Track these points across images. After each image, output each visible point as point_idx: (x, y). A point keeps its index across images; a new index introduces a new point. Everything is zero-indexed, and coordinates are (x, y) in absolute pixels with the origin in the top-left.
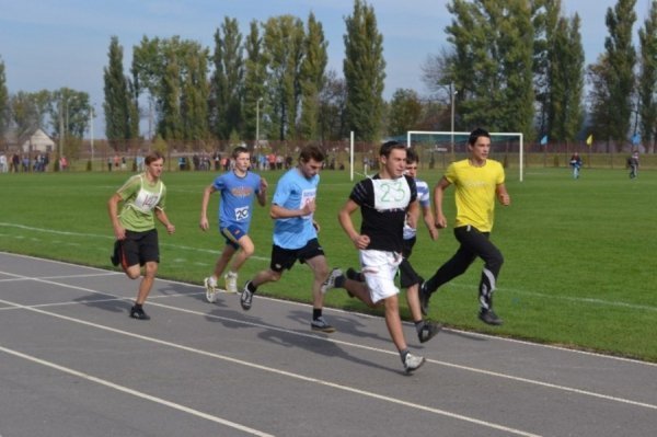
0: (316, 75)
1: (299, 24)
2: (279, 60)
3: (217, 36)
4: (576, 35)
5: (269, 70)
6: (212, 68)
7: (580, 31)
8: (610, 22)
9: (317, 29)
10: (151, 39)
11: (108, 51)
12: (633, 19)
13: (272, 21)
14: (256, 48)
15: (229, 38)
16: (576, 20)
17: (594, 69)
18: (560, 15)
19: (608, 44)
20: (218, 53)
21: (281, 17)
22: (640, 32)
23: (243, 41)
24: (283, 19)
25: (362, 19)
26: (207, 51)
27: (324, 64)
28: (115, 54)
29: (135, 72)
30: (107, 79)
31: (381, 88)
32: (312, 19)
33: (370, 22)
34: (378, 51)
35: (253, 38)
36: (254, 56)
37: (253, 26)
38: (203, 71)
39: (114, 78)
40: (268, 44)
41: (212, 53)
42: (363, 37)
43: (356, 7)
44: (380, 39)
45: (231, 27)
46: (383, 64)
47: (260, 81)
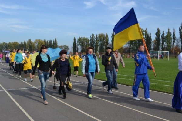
0: (107, 43)
1: (104, 35)
2: (101, 40)
3: (91, 37)
4: (150, 36)
5: (99, 42)
6: (90, 42)
7: (151, 36)
8: (156, 34)
9: (107, 35)
10: (80, 37)
12: (160, 34)
13: (100, 34)
14: (97, 38)
15: (93, 37)
16: (150, 34)
17: (153, 42)
18: (147, 33)
19: (156, 38)
20: (91, 39)
22: (161, 36)
23: (95, 37)
24: (102, 34)
26: (89, 39)
27: (108, 41)
29: (78, 42)
30: (73, 43)
32: (106, 34)
35: (97, 37)
36: (97, 39)
37: (97, 35)
38: (89, 42)
40: (99, 38)
41: (90, 39)
45: (93, 35)
47: (98, 43)
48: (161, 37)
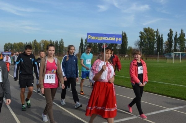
4: (162, 37)
7: (163, 37)
8: (168, 35)
11: (81, 40)
12: (173, 35)
16: (162, 35)
17: (165, 43)
18: (159, 34)
19: (168, 39)
22: (174, 37)
28: (82, 40)
29: (85, 43)
30: (80, 44)
31: (127, 46)
33: (125, 35)
34: (127, 40)
39: (82, 44)
42: (124, 37)
43: (123, 33)
44: (127, 38)
46: (128, 42)
48: (173, 39)
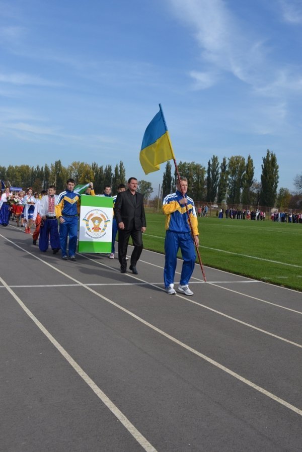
0: (250, 181)
1: (243, 159)
2: (234, 173)
3: (209, 163)
5: (229, 177)
6: (206, 175)
9: (250, 162)
10: (183, 163)
11: (166, 167)
13: (232, 158)
14: (225, 168)
15: (214, 163)
20: (209, 168)
21: (236, 157)
23: (220, 165)
24: (237, 157)
25: (270, 159)
26: (204, 168)
27: (252, 176)
28: (168, 168)
29: (176, 174)
30: (164, 177)
31: (276, 187)
32: (249, 158)
33: (274, 159)
34: (276, 172)
35: (224, 164)
36: (223, 170)
37: (224, 159)
38: (203, 177)
39: (167, 177)
40: (230, 166)
41: (206, 169)
42: (270, 165)
43: (268, 154)
44: (278, 167)
45: (215, 159)
46: (278, 177)
47: (226, 180)
